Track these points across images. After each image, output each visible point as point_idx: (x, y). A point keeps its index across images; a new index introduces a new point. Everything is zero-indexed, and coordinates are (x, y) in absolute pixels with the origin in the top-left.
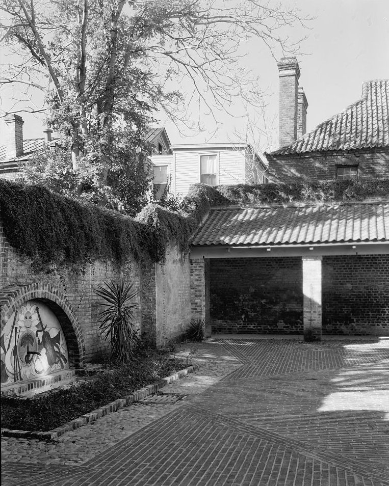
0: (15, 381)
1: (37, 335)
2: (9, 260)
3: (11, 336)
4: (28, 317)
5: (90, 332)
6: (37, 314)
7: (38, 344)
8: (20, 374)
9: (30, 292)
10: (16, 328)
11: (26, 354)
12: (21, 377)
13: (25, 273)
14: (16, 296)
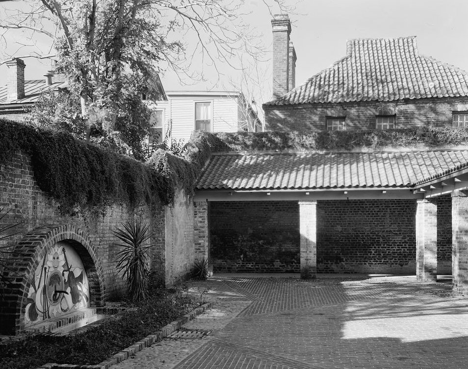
0: (44, 319)
1: (63, 275)
2: (38, 203)
3: (41, 276)
4: (56, 258)
5: (108, 272)
6: (63, 254)
7: (63, 283)
8: (48, 313)
9: (60, 234)
10: (45, 268)
11: (54, 293)
12: (49, 315)
13: (53, 215)
14: (48, 237)
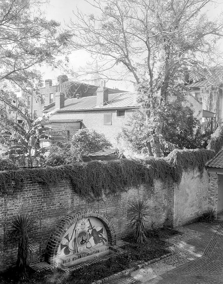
0: (74, 253)
1: (88, 231)
2: (75, 200)
3: (73, 234)
4: (83, 224)
6: (88, 222)
7: (88, 236)
8: (77, 250)
9: (81, 215)
10: (76, 230)
11: (81, 240)
12: (77, 251)
13: (85, 203)
14: (73, 218)
